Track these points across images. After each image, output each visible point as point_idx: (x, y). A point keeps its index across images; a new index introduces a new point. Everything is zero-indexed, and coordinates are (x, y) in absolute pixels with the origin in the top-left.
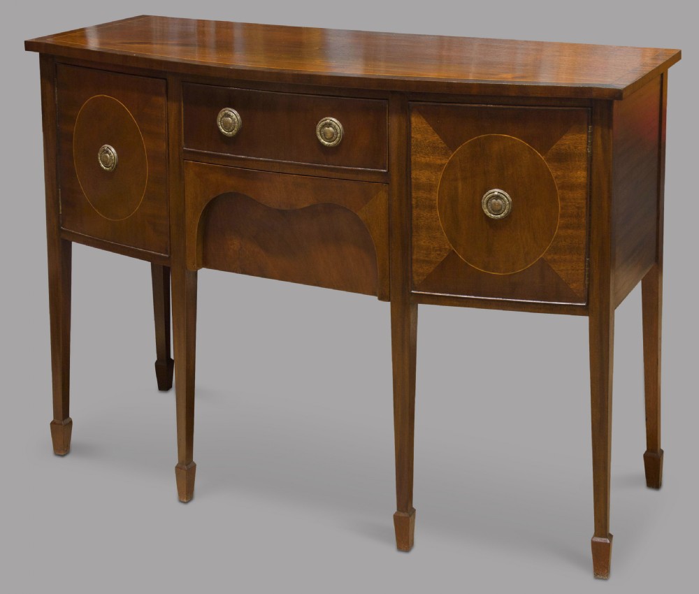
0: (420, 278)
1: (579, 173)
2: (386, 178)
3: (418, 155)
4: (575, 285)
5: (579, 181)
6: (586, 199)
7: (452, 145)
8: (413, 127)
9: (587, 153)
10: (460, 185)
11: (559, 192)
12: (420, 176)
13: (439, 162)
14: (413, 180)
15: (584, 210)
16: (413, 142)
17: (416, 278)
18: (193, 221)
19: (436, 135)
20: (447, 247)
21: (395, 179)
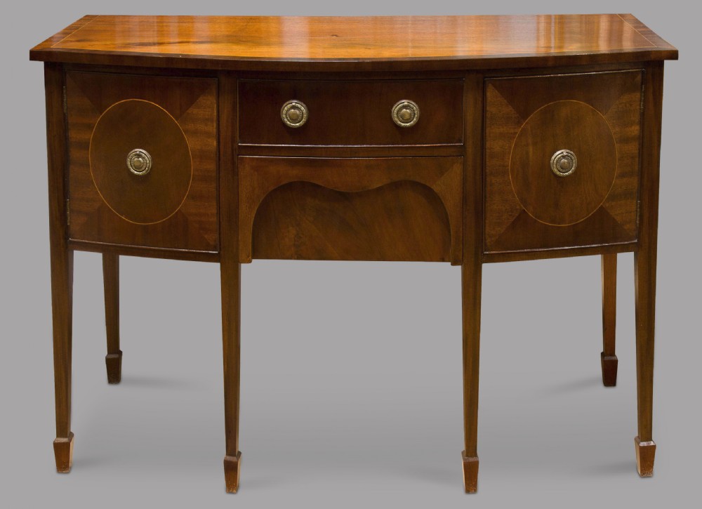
0: (493, 239)
1: (633, 127)
2: (462, 151)
3: (492, 127)
4: (628, 225)
5: (633, 134)
6: (639, 149)
7: (524, 114)
8: (488, 101)
9: (640, 109)
10: (531, 149)
11: (617, 146)
12: (494, 145)
13: (512, 131)
14: (488, 151)
15: (637, 159)
16: (488, 115)
17: (488, 241)
18: (247, 214)
19: (510, 107)
20: (518, 207)
21: (470, 150)
